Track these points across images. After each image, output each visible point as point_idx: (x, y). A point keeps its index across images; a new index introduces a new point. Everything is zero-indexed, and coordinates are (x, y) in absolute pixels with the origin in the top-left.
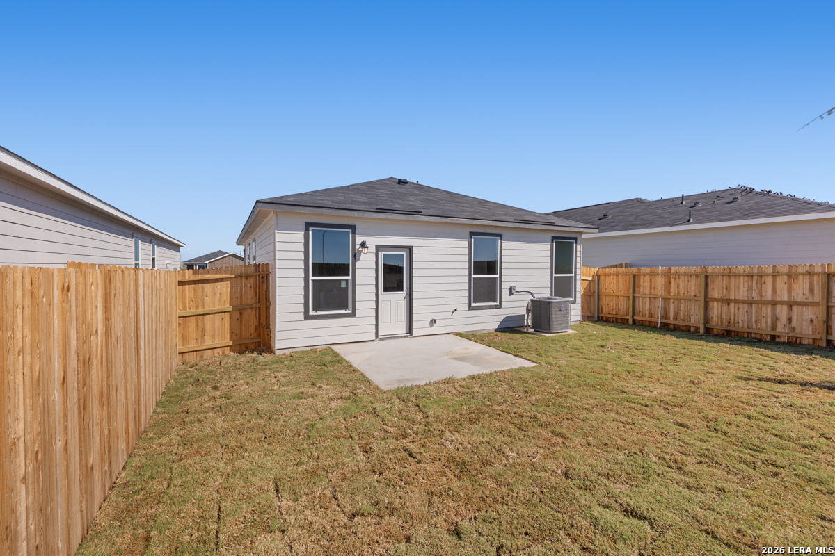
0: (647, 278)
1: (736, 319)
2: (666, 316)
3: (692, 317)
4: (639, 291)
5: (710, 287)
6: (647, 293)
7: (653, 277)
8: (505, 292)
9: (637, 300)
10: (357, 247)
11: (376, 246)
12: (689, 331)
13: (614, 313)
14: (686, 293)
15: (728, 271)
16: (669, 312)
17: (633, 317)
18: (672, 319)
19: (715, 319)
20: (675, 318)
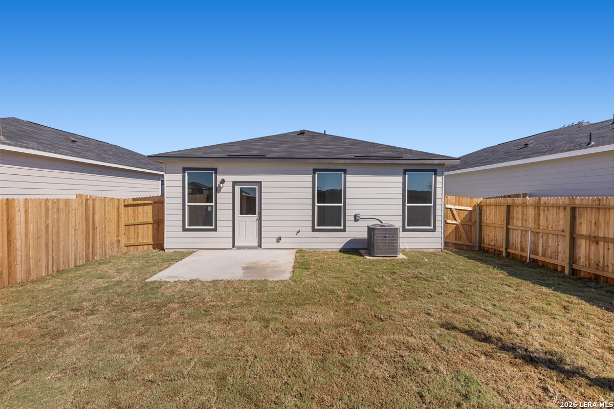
0: (520, 209)
1: (606, 262)
2: (535, 252)
3: (559, 254)
4: (513, 223)
5: (578, 222)
6: (520, 225)
7: (525, 208)
8: (350, 218)
9: (511, 232)
10: (218, 183)
11: (233, 182)
12: (556, 270)
13: (493, 244)
14: (554, 228)
15: (597, 202)
16: (538, 247)
17: (506, 249)
18: (540, 255)
19: (583, 259)
20: (544, 255)
